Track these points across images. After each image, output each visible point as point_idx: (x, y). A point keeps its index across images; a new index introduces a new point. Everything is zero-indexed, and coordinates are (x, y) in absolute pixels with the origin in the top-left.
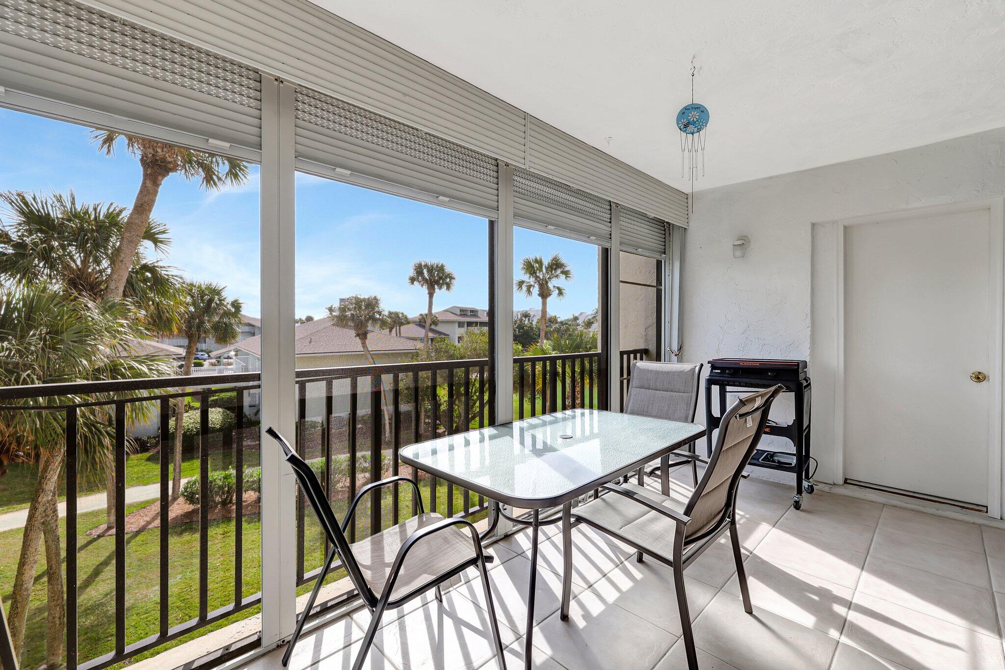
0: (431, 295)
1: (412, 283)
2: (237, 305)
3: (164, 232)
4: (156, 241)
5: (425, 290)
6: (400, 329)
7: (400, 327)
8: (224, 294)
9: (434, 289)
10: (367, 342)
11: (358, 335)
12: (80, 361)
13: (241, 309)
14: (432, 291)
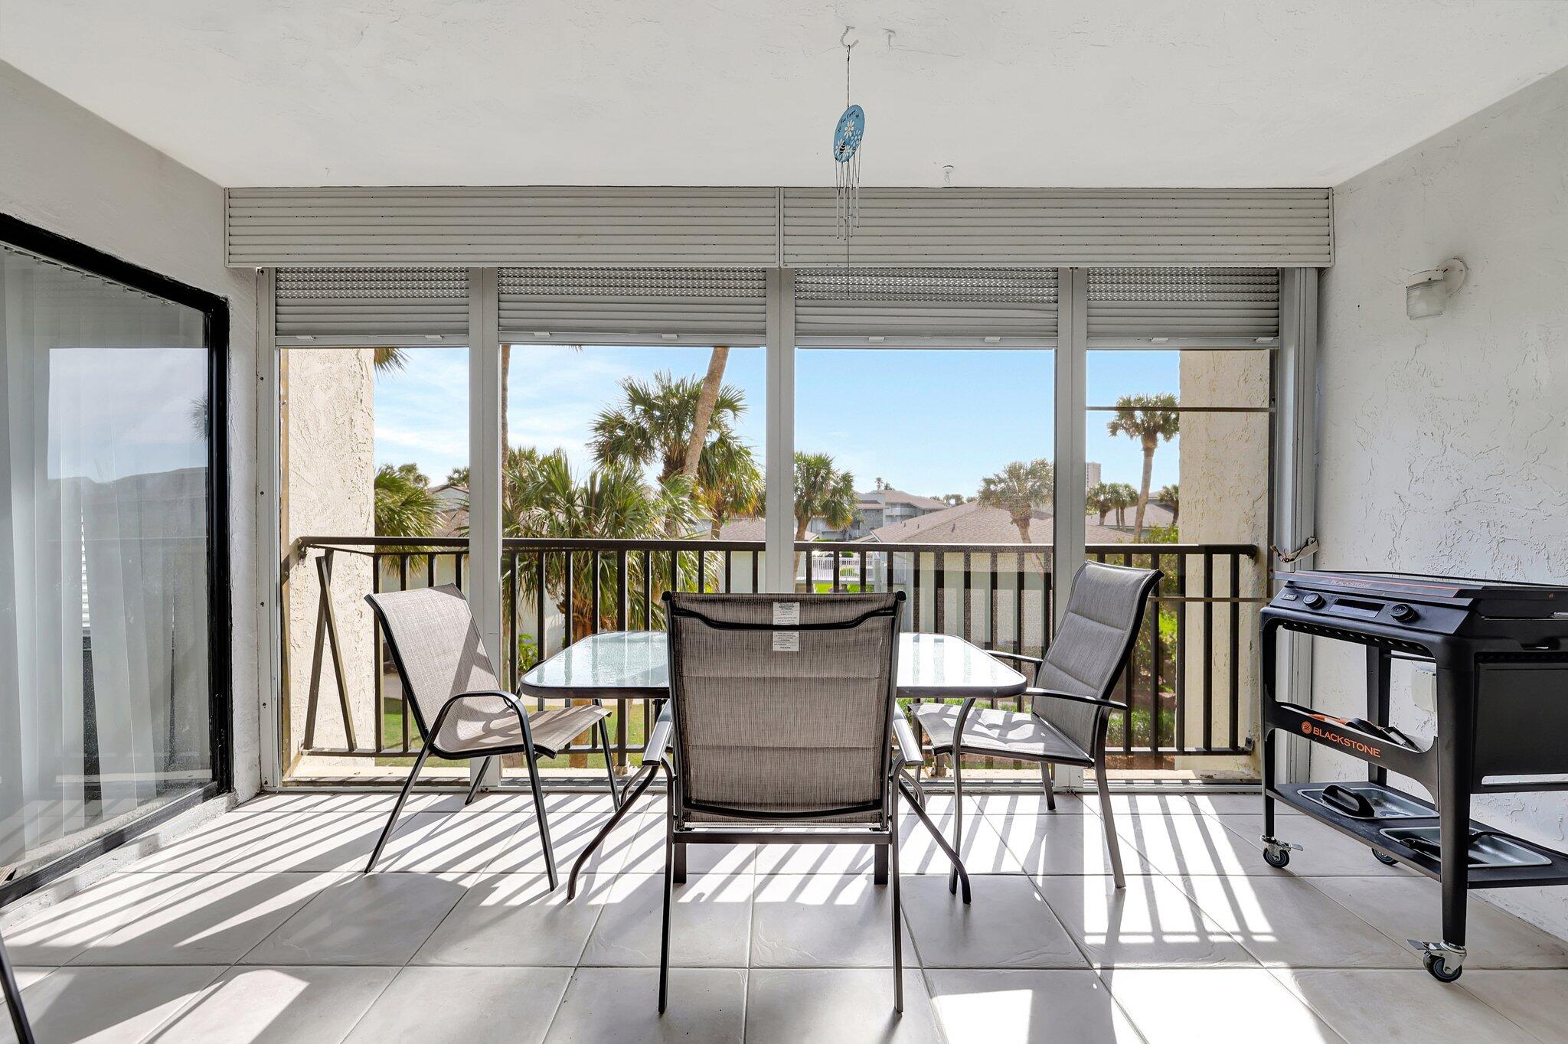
0: (1149, 452)
1: (1114, 433)
2: (847, 479)
3: (741, 399)
4: (734, 409)
5: (1138, 442)
6: (1122, 513)
7: (1122, 509)
8: (834, 467)
9: (1154, 440)
10: (1030, 530)
11: (1015, 521)
12: (686, 554)
13: (853, 484)
14: (1150, 445)
